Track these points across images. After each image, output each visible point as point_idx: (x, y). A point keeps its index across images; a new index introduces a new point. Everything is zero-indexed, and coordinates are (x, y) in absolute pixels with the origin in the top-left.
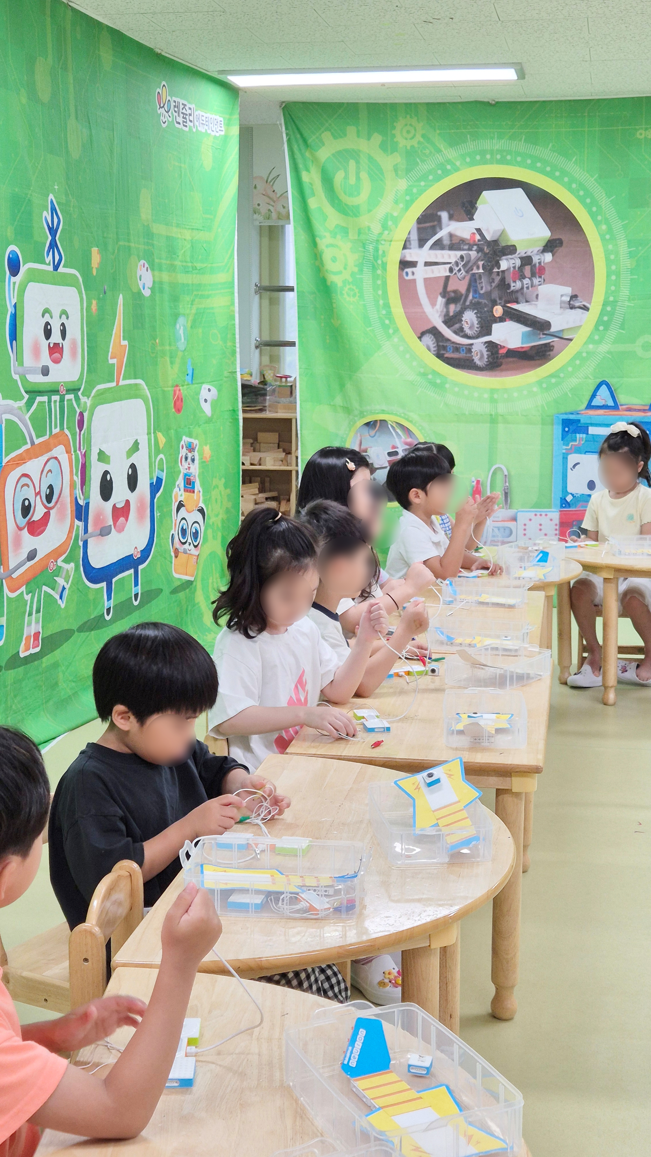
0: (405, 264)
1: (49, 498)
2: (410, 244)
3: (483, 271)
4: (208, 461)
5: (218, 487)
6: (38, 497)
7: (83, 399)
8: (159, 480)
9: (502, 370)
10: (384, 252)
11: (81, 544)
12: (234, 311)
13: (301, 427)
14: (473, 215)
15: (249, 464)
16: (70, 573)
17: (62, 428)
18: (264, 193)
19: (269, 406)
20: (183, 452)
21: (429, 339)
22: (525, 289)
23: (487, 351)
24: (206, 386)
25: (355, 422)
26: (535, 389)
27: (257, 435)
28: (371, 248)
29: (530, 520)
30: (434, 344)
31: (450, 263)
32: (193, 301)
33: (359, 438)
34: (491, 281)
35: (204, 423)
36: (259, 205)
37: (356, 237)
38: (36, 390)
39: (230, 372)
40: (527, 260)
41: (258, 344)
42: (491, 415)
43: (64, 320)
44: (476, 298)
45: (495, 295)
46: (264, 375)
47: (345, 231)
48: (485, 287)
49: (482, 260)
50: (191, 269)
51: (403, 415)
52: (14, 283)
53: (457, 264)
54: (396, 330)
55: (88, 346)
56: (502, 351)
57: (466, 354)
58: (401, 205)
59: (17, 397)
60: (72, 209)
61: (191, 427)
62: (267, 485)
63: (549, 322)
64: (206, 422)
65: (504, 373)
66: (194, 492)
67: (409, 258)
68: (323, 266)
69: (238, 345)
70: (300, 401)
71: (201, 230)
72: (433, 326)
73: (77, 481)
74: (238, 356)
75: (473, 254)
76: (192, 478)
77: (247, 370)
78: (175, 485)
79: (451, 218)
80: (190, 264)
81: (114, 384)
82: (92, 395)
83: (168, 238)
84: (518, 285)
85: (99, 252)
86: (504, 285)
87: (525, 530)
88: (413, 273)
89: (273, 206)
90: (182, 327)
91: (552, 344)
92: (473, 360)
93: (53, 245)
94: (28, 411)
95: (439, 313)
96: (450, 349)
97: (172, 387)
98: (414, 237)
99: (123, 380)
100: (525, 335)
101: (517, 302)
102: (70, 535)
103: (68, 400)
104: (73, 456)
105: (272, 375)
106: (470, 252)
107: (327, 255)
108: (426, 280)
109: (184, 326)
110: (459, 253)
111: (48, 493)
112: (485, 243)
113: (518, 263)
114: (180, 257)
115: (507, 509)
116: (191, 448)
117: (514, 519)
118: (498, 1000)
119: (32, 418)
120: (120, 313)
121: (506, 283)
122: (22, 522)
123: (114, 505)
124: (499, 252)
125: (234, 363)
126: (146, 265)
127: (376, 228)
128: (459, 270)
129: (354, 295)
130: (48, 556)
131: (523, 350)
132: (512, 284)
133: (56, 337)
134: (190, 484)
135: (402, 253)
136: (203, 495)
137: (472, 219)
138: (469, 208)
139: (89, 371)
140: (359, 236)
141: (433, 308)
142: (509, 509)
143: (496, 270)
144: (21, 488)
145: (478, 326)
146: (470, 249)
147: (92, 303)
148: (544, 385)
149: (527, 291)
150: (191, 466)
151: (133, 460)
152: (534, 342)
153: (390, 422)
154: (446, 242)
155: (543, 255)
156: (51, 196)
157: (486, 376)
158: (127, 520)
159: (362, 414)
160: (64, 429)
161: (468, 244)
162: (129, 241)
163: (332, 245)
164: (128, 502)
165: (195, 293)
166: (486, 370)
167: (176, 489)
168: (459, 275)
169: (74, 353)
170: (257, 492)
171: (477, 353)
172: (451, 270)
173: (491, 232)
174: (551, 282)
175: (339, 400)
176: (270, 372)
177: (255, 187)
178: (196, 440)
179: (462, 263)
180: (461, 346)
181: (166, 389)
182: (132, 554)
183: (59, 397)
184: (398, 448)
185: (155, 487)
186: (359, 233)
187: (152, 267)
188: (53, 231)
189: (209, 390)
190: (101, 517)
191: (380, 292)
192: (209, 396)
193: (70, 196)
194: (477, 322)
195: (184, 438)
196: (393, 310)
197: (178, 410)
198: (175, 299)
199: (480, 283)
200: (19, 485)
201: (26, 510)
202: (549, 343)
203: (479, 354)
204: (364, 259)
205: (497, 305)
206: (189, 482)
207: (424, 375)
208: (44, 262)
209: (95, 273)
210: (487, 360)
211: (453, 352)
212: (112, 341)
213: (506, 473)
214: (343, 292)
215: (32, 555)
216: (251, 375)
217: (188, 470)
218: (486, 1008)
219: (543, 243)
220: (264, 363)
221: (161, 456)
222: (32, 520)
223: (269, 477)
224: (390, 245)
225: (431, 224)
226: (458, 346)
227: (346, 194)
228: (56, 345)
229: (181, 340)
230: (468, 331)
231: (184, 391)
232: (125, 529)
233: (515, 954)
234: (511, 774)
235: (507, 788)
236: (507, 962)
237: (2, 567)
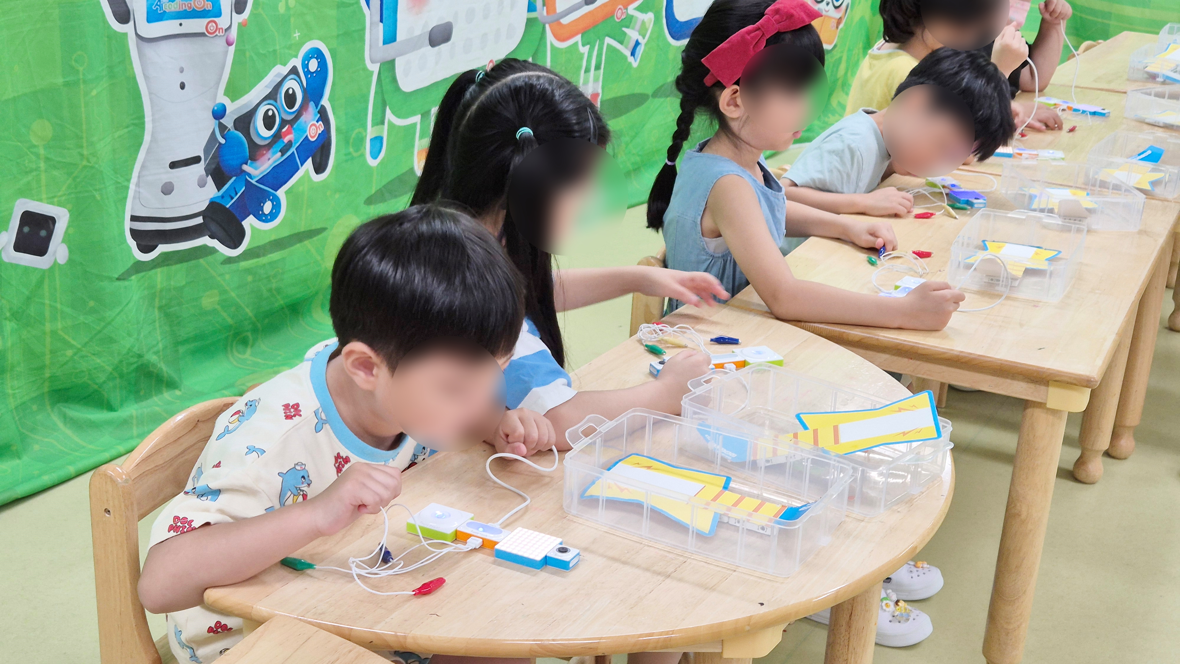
16: (647, 25)
233: (1021, 624)
234: (1048, 382)
235: (1038, 400)
236: (1007, 634)
237: (545, 8)
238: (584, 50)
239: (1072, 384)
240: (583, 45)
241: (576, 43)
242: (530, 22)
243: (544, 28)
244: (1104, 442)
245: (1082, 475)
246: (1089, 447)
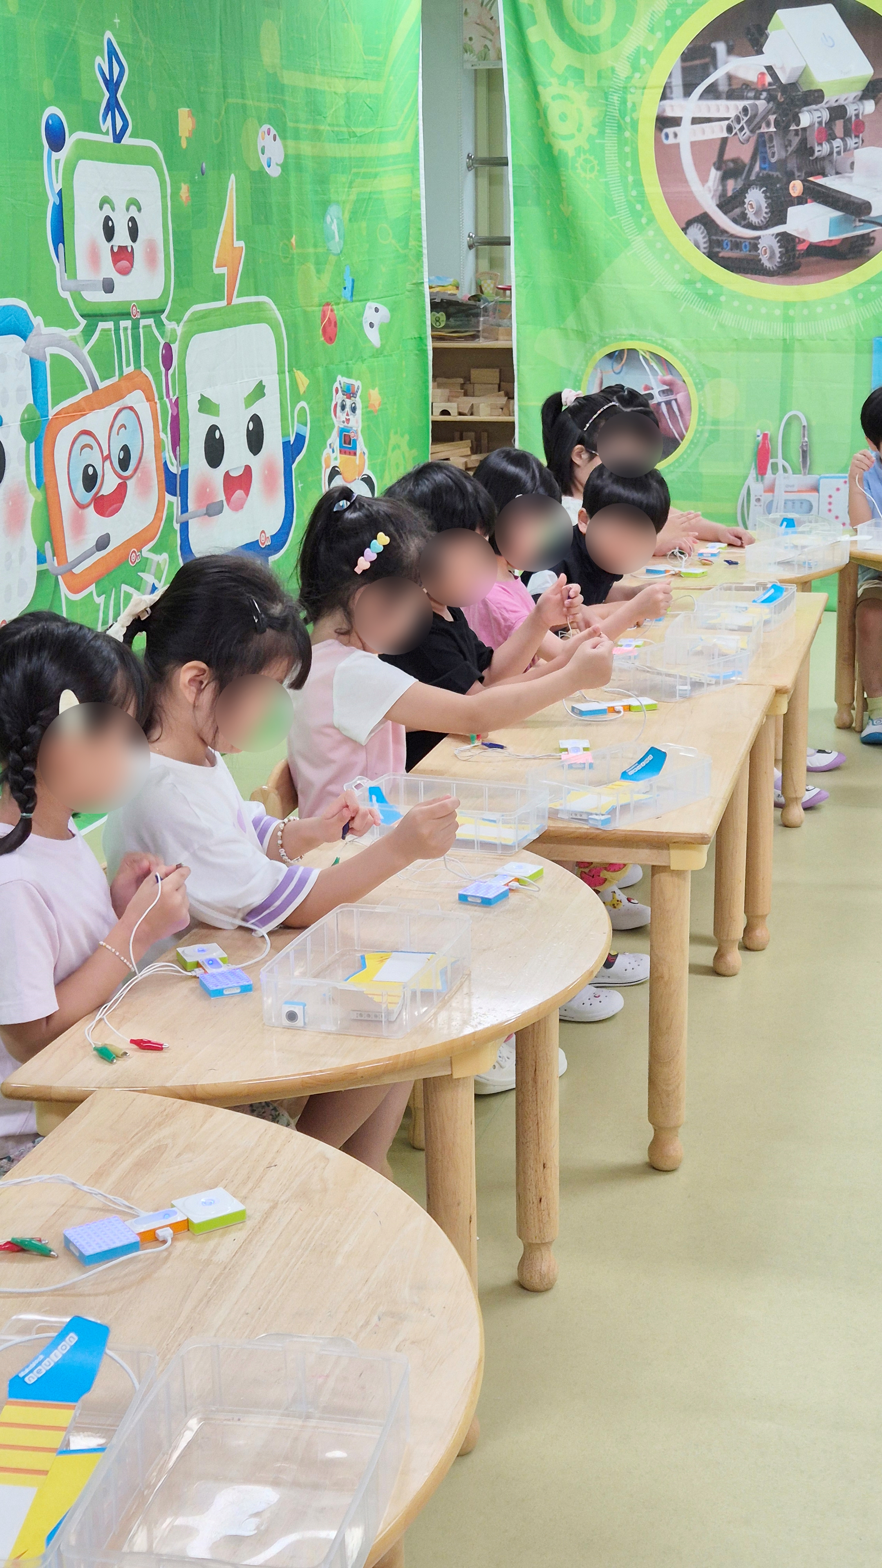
0: (664, 122)
1: (124, 463)
2: (671, 92)
3: (775, 130)
4: (376, 411)
5: (399, 447)
6: (107, 463)
7: (170, 326)
8: (300, 439)
9: (801, 275)
10: (634, 104)
11: (177, 527)
12: (418, 196)
13: (518, 361)
14: (762, 46)
15: (456, 414)
16: (162, 566)
17: (138, 366)
18: (478, 22)
19: (484, 331)
20: (339, 398)
21: (697, 231)
22: (835, 154)
23: (780, 247)
24: (372, 305)
25: (593, 353)
26: (847, 302)
27: (470, 372)
28: (615, 99)
29: (838, 489)
30: (704, 237)
31: (728, 119)
32: (351, 183)
33: (599, 375)
34: (787, 143)
35: (370, 357)
36: (471, 39)
37: (595, 83)
38: (98, 312)
39: (413, 284)
40: (838, 112)
41: (472, 243)
42: (785, 340)
43: (133, 212)
44: (765, 169)
45: (792, 164)
46: (481, 287)
47: (579, 74)
48: (777, 152)
49: (774, 113)
50: (347, 137)
51: (659, 342)
52: (58, 161)
53: (738, 119)
54: (651, 219)
55: (175, 250)
56: (802, 247)
57: (750, 251)
58: (659, 35)
59: (69, 323)
60: (143, 52)
61: (350, 362)
62: (484, 442)
63: (869, 203)
64: (373, 356)
65: (802, 279)
66: (355, 454)
67: (669, 113)
68: (548, 128)
69: (425, 245)
70: (517, 323)
71: (363, 79)
72: (702, 212)
73: (165, 439)
74: (425, 260)
75: (762, 104)
76: (352, 435)
77: (452, 280)
78: (326, 444)
79: (730, 51)
80: (345, 129)
81: (224, 303)
82: (185, 318)
83: (309, 92)
84: (825, 148)
85: (191, 114)
86: (805, 150)
87: (830, 503)
88: (676, 135)
89: (491, 40)
90: (335, 220)
91: (872, 235)
92: (760, 260)
93: (113, 106)
94: (87, 342)
95: (712, 193)
96: (727, 244)
97: (320, 306)
98: (678, 82)
99: (237, 297)
100: (835, 224)
101: (824, 175)
102: (159, 514)
103: (144, 327)
104: (158, 405)
105: (492, 286)
106: (758, 102)
107: (554, 110)
108: (693, 144)
109: (338, 218)
110: (741, 104)
111: (121, 457)
112: (779, 87)
113: (826, 116)
114: (329, 120)
115: (805, 474)
116: (350, 393)
117: (816, 489)
118: (656, 1146)
119: (92, 353)
120: (231, 201)
121: (808, 146)
122: (86, 497)
123: (227, 473)
124: (798, 100)
125: (419, 271)
126: (273, 132)
127: (623, 70)
128: (742, 129)
129: (592, 169)
130: (128, 543)
131: (831, 245)
132: (817, 148)
133: (122, 237)
134: (350, 444)
135: (660, 106)
136: (370, 459)
137: (760, 52)
138: (757, 35)
139: (179, 285)
140: (598, 82)
141: (703, 185)
142: (808, 474)
143: (793, 127)
144: (82, 449)
145: (767, 210)
146: (757, 97)
147: (180, 188)
148: (860, 296)
149: (839, 157)
150: (350, 417)
151: (255, 409)
152: (847, 232)
153: (641, 352)
154: (723, 87)
155: (863, 104)
156: (108, 34)
157: (779, 283)
158: (247, 494)
159: (603, 342)
160: (140, 367)
161: (754, 89)
162: (243, 96)
163: (561, 97)
164: (248, 469)
165: (354, 170)
166: (779, 274)
167: (328, 450)
168: (740, 135)
169: (151, 260)
170: (469, 453)
171: (765, 250)
172: (730, 129)
173: (788, 70)
174: (872, 144)
175: (571, 322)
176: (489, 281)
177: (466, 13)
178: (359, 382)
179: (746, 119)
180: (742, 240)
181: (309, 309)
182: (258, 541)
183: (130, 321)
184: (652, 389)
185: (292, 449)
186: (600, 77)
187: (283, 133)
188: (112, 85)
189: (377, 310)
190: (208, 490)
191: (629, 164)
192: (376, 318)
193: (141, 34)
194: (766, 205)
195: (339, 378)
196: (648, 190)
197: (330, 339)
198: (322, 181)
199: (770, 148)
200: (77, 446)
201: (90, 480)
202: (868, 234)
203: (768, 251)
204: (606, 115)
205: (795, 180)
206: (347, 438)
207: (690, 283)
208: (99, 131)
209: (184, 144)
210: (779, 260)
211: (731, 249)
212: (219, 241)
213: (805, 423)
214: (576, 165)
215: (103, 543)
216: (457, 288)
217: (346, 424)
218: (640, 1156)
219: (862, 86)
220: (481, 270)
221: (303, 404)
222: (100, 494)
223: (486, 431)
224: (643, 94)
225: (702, 61)
226: (738, 240)
227: (579, 18)
228: (122, 249)
229: (334, 238)
230: (753, 219)
231: (339, 312)
232: (245, 506)
233: (679, 1084)
234: (668, 846)
235: (664, 864)
236: (668, 1096)
237: (55, 558)
238: (100, 600)
239: (689, 843)
240: (99, 596)
241: (91, 593)
242: (41, 575)
243: (57, 580)
244: (738, 932)
245: (722, 969)
246: (725, 938)
